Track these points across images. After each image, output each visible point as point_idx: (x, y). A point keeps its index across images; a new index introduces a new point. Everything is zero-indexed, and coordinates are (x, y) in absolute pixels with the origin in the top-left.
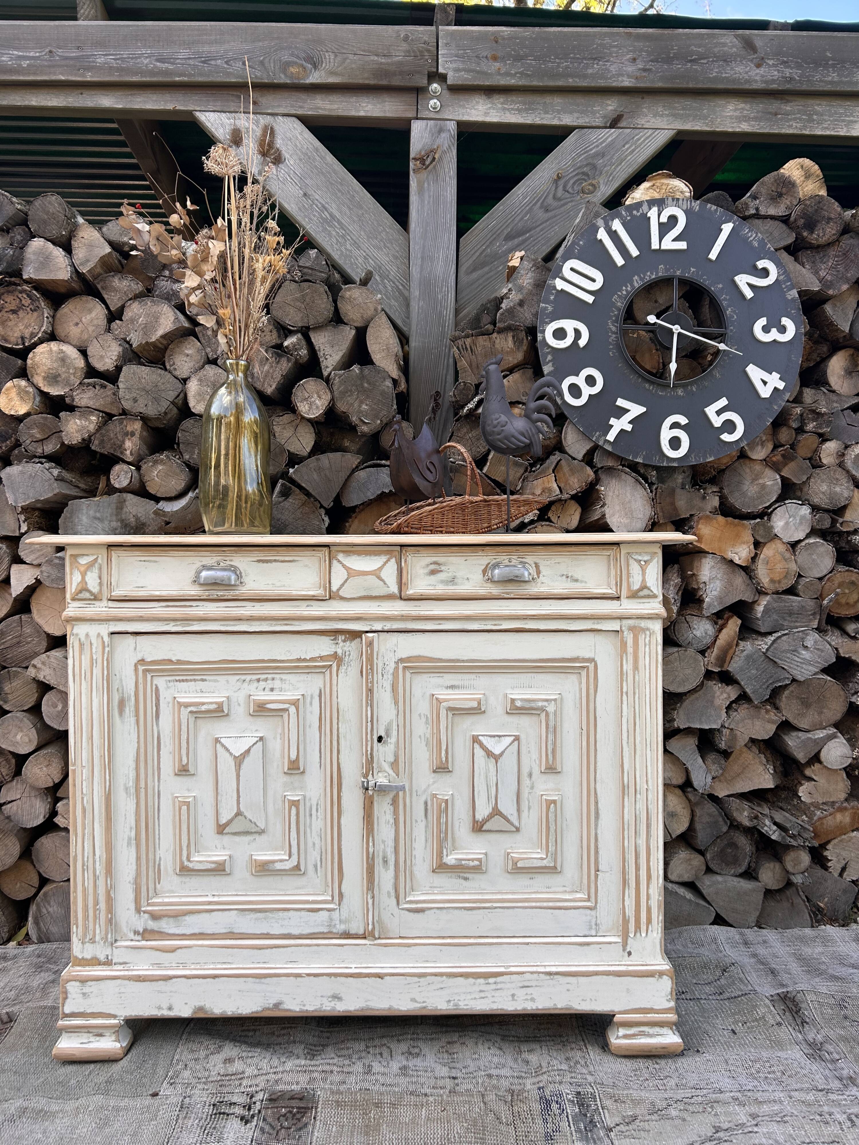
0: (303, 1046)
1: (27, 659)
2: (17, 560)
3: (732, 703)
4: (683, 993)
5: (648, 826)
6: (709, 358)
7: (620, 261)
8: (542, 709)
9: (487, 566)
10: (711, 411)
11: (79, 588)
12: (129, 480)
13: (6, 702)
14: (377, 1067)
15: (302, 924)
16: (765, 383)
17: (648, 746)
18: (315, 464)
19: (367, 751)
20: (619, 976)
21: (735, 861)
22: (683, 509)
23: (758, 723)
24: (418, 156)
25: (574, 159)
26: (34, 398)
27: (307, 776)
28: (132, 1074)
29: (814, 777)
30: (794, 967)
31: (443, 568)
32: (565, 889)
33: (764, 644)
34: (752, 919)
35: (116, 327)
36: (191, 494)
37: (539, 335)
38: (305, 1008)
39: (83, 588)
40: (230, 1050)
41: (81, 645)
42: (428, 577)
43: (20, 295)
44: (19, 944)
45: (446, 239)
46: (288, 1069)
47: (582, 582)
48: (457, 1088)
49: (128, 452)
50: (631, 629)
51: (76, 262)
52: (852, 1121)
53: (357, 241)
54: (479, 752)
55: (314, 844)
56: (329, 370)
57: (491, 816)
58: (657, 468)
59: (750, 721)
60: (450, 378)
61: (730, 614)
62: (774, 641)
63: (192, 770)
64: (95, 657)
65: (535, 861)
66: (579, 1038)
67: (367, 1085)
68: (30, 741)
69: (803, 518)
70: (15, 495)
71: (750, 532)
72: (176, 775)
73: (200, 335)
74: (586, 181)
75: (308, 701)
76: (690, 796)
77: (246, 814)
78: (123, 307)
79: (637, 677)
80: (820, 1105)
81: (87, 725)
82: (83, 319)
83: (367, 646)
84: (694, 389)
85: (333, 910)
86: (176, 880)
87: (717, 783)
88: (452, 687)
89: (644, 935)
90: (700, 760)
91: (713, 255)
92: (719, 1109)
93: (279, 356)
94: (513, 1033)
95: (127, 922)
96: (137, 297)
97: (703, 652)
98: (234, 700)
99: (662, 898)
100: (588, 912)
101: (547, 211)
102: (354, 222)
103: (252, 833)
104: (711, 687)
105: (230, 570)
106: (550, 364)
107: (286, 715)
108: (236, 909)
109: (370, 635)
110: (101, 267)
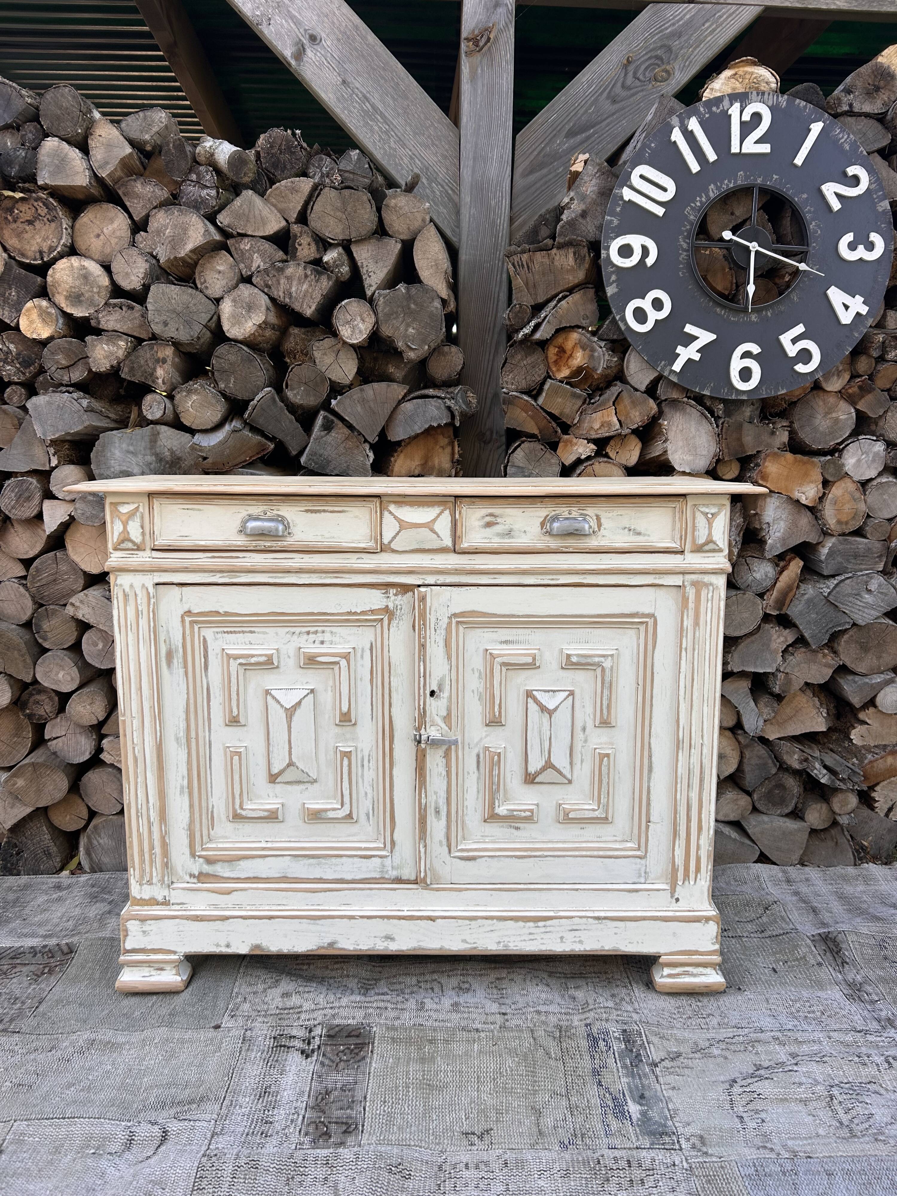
0: (356, 980)
1: (64, 597)
2: (49, 495)
3: (788, 646)
4: (725, 930)
5: (702, 780)
6: (787, 278)
7: (695, 167)
8: (599, 665)
9: (546, 518)
10: (785, 339)
11: (121, 538)
12: (162, 412)
13: (45, 640)
14: (429, 1004)
15: (355, 870)
16: (846, 307)
17: (706, 701)
18: (359, 395)
19: (419, 705)
20: (666, 921)
21: (782, 802)
22: (750, 446)
23: (814, 667)
24: (471, 36)
25: (646, 40)
26: (57, 321)
27: (358, 728)
28: (193, 1006)
29: (868, 721)
30: (837, 907)
31: (499, 520)
32: (615, 838)
33: (826, 587)
34: (796, 857)
35: (141, 239)
36: (227, 428)
37: (602, 252)
38: (359, 948)
39: (125, 538)
40: (287, 985)
41: (126, 596)
42: (483, 530)
43: (36, 204)
44: (72, 873)
45: (501, 136)
46: (344, 1005)
47: (645, 535)
48: (507, 1024)
49: (160, 381)
50: (694, 584)
51: (95, 165)
52: (889, 1063)
53: (402, 138)
54: (533, 707)
55: (366, 793)
56: (373, 289)
57: (543, 769)
58: (724, 401)
59: (806, 666)
60: (504, 296)
61: (793, 555)
62: (837, 585)
63: (242, 720)
64: (140, 609)
65: (586, 812)
66: (624, 975)
67: (420, 1021)
68: (72, 679)
69: (877, 454)
70: (43, 427)
71: (819, 470)
72: (227, 725)
73: (232, 249)
74: (659, 66)
75: (359, 655)
76: (740, 738)
77: (298, 764)
78: (147, 216)
79: (697, 633)
80: (858, 1046)
81: (135, 676)
82: (105, 230)
83: (420, 601)
84: (769, 314)
85: (386, 857)
86: (230, 826)
87: (768, 726)
88: (506, 642)
89: (692, 883)
90: (752, 703)
91: (799, 160)
92: (760, 1048)
93: (319, 273)
94: (560, 970)
95: (183, 866)
96: (162, 205)
97: (761, 595)
98: (283, 652)
99: (711, 849)
100: (638, 860)
101: (614, 102)
102: (398, 114)
103: (304, 782)
104: (768, 630)
105: (276, 520)
106: (615, 285)
107: (336, 668)
108: (289, 855)
109: (422, 589)
110: (122, 170)
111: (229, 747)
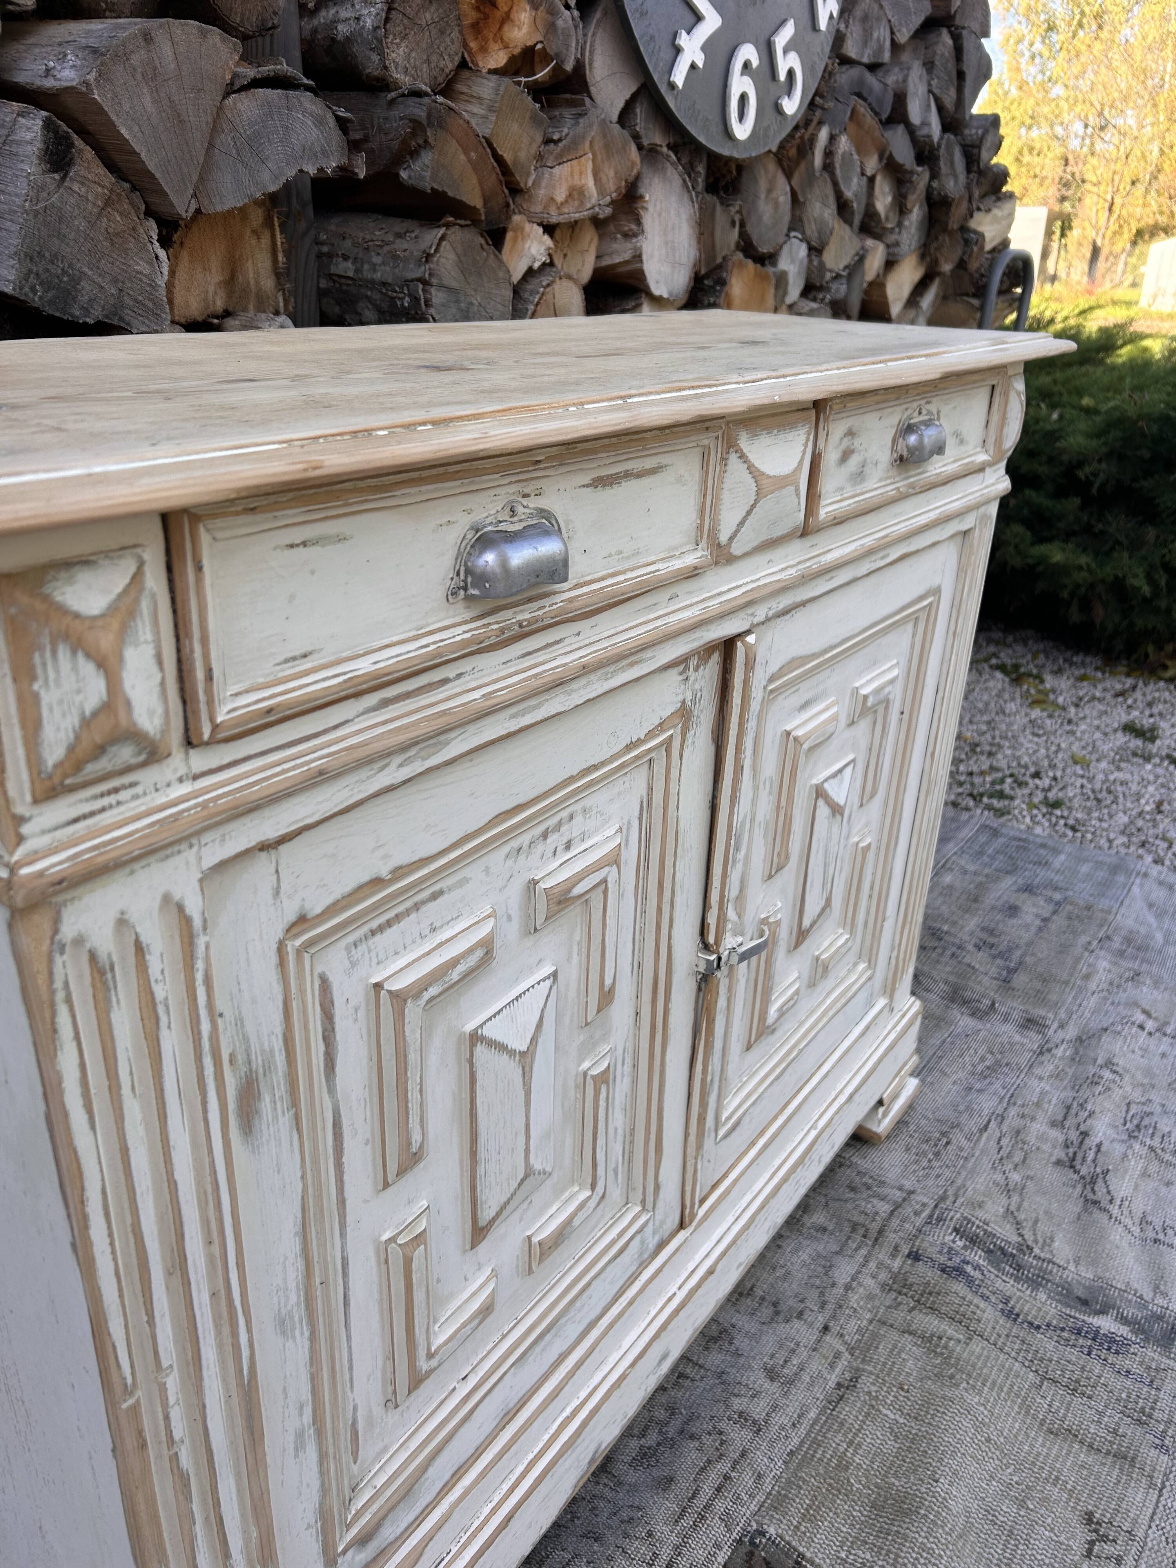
8: (886, 698)
9: (898, 427)
11: (97, 737)
27: (614, 1005)
31: (855, 443)
38: (626, 1418)
39: (117, 732)
42: (838, 471)
46: (674, 1539)
47: (965, 443)
54: (822, 812)
64: (159, 996)
67: (783, 1448)
69: (801, 263)
71: (773, 291)
72: (382, 1191)
75: (623, 840)
85: (645, 1224)
88: (805, 705)
98: (499, 911)
105: (545, 529)
107: (597, 894)
108: (512, 1364)
109: (752, 639)
111: (393, 1239)
